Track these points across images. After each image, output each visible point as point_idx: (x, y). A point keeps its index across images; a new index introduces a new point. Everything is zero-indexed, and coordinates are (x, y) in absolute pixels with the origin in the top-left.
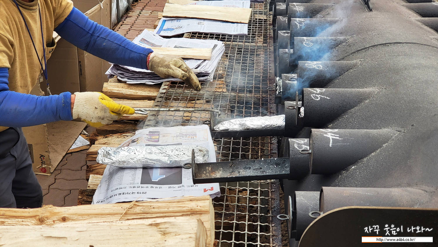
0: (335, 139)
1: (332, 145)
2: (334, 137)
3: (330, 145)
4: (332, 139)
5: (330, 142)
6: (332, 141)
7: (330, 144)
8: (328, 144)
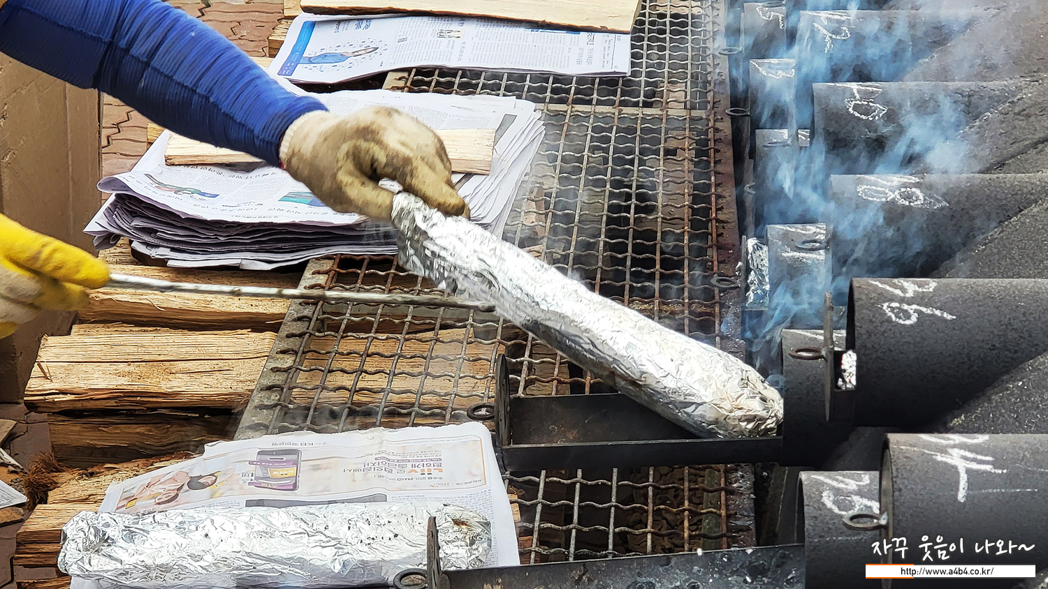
0: (977, 471)
1: (967, 497)
2: (974, 466)
3: (961, 496)
4: (968, 471)
5: (958, 483)
6: (968, 481)
7: (958, 489)
8: (953, 493)
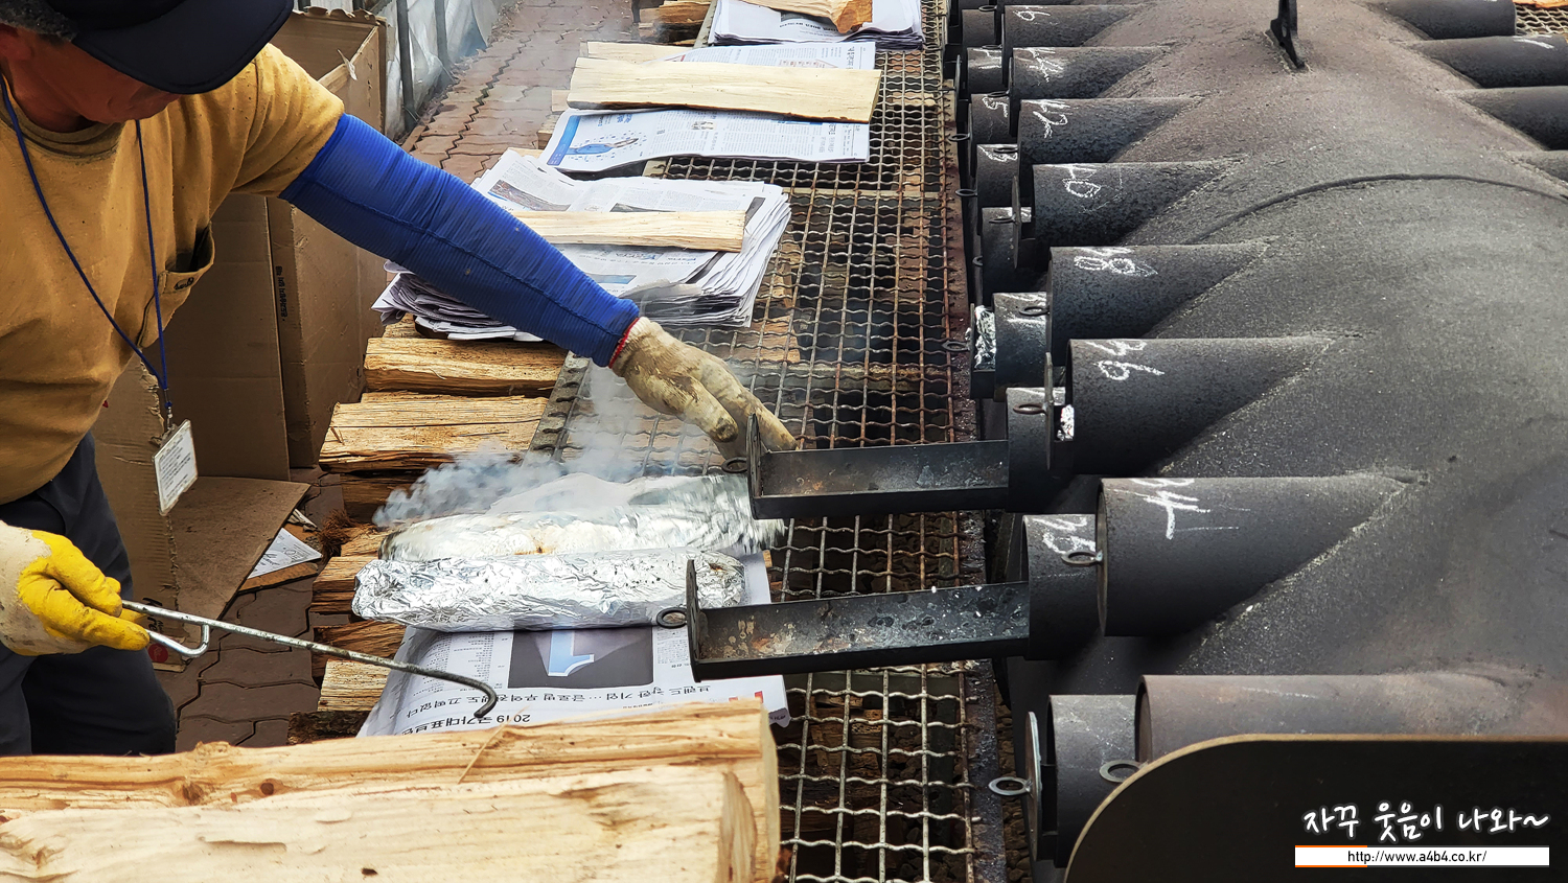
0: (1184, 511)
1: (1175, 534)
2: (1181, 506)
3: (1169, 534)
4: (1176, 511)
5: (1166, 522)
6: (1176, 520)
7: (1166, 528)
8: (1161, 531)
